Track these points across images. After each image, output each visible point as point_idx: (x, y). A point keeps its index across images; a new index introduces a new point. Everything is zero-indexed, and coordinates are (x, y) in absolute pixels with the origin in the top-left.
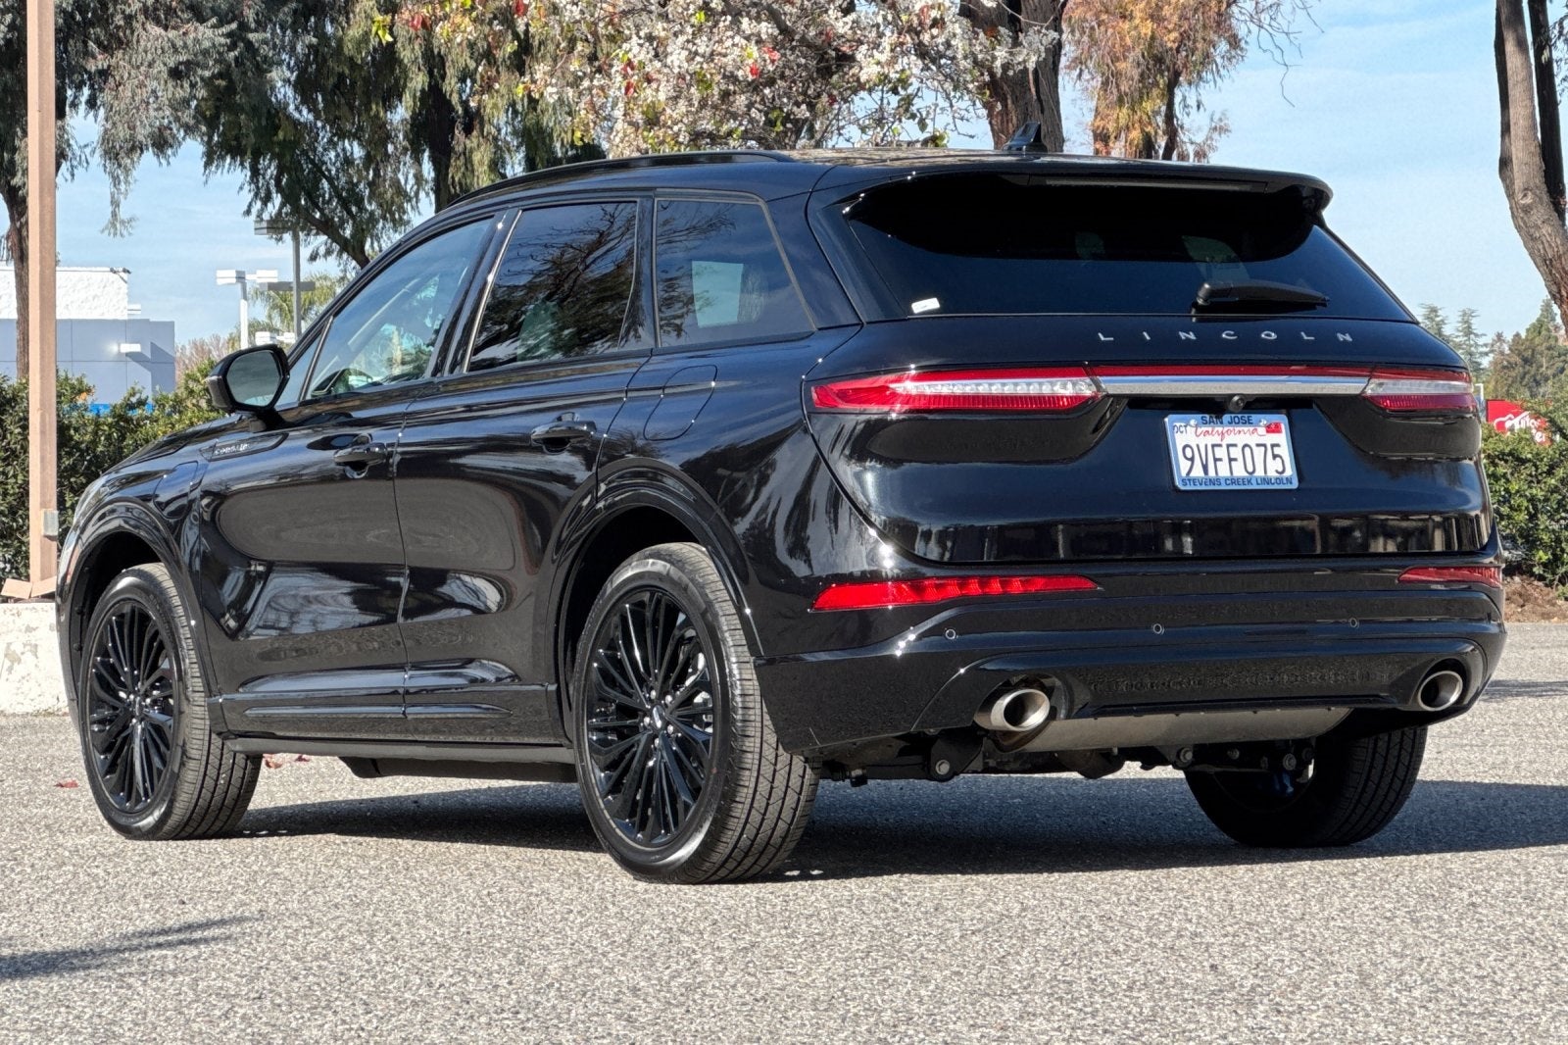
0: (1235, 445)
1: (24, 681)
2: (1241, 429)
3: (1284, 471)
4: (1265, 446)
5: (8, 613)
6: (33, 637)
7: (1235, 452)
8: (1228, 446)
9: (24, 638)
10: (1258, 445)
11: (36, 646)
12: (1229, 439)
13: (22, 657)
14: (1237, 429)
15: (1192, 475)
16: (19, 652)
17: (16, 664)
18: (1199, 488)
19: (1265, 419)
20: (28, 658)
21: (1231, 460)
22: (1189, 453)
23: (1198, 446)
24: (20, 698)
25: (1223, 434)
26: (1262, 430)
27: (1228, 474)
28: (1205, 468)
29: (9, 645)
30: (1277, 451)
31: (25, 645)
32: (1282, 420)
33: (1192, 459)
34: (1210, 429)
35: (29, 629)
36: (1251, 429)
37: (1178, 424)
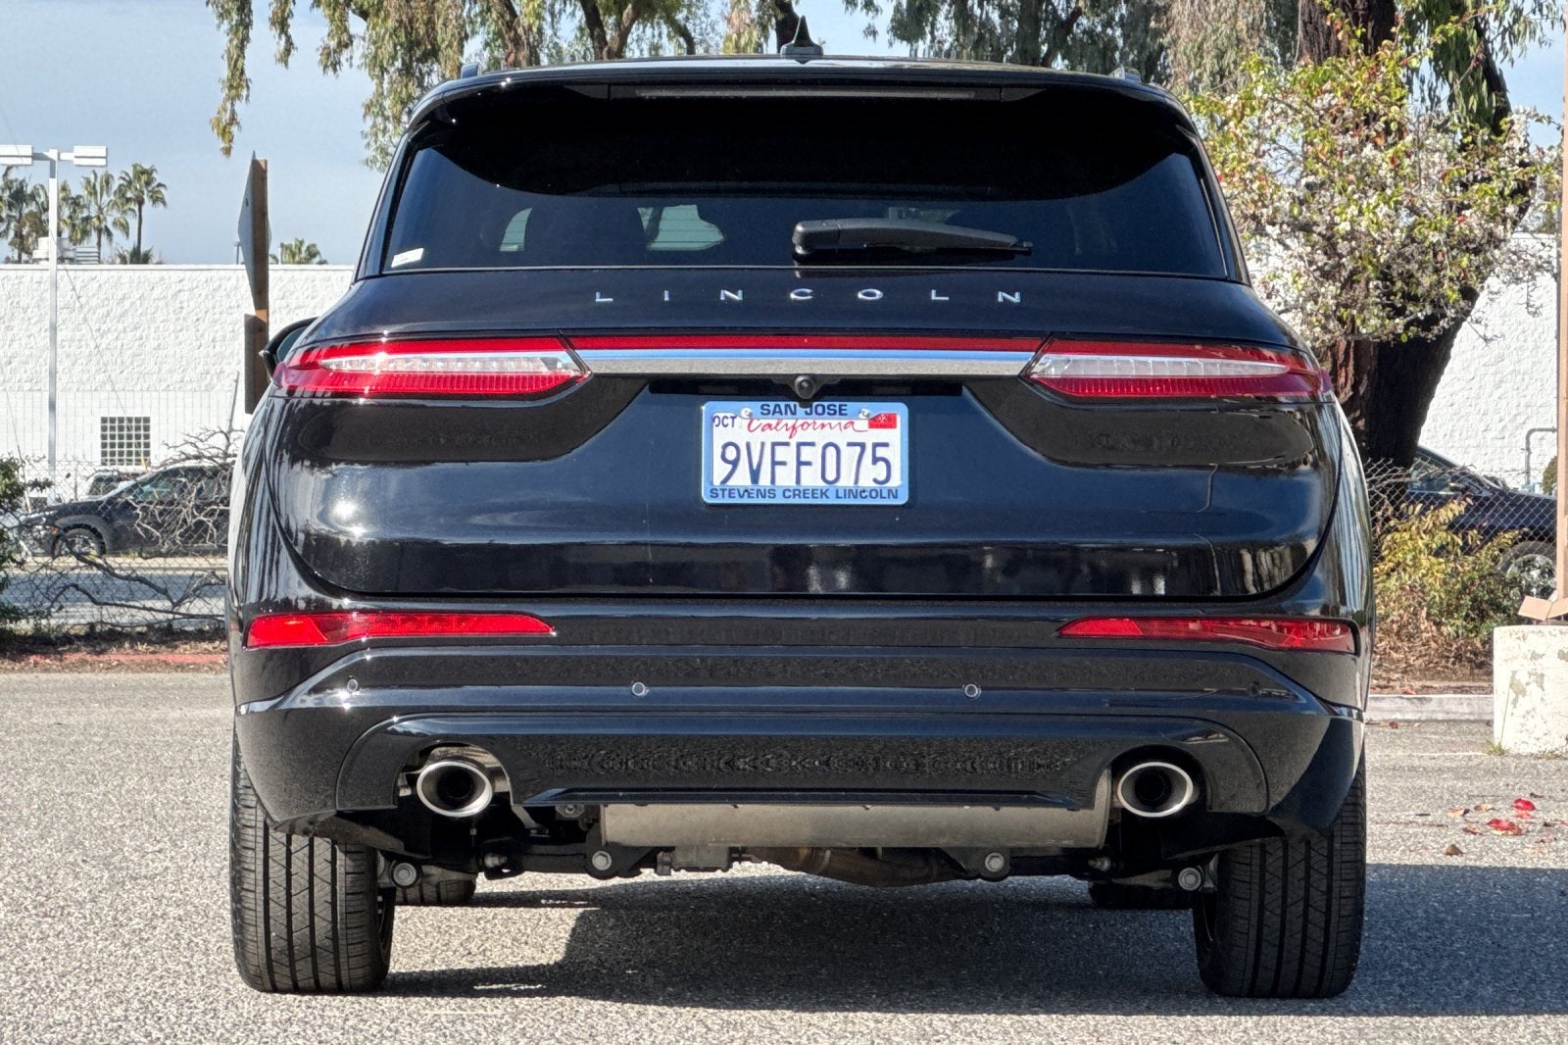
0: (812, 444)
1: (1529, 717)
2: (826, 422)
3: (888, 479)
4: (863, 446)
5: (1514, 636)
6: (1539, 666)
7: (807, 454)
8: (799, 445)
9: (1529, 666)
10: (850, 444)
11: (1542, 675)
12: (802, 436)
13: (1528, 688)
14: (819, 422)
15: (731, 483)
16: (1523, 682)
17: (1520, 697)
18: (737, 500)
19: (868, 409)
20: (1533, 689)
21: (800, 463)
22: (731, 454)
23: (748, 446)
24: (1524, 737)
25: (794, 427)
26: (862, 424)
27: (792, 483)
28: (755, 475)
29: (1514, 673)
30: (881, 452)
31: (1530, 674)
32: (900, 411)
33: (735, 463)
34: (773, 422)
35: (1535, 656)
36: (844, 422)
37: (721, 415)
